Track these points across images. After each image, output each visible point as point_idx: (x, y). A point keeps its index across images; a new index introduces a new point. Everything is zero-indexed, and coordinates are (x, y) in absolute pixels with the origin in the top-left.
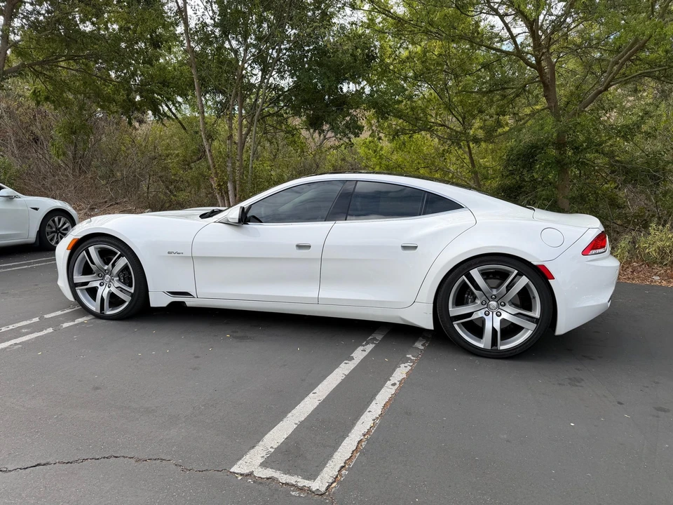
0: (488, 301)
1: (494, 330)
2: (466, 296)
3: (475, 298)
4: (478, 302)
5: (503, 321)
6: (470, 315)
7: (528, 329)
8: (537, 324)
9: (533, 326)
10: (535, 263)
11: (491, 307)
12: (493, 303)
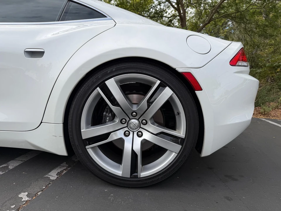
0: (128, 119)
1: (134, 153)
2: (105, 113)
3: (114, 116)
4: (117, 120)
5: (145, 143)
6: (107, 135)
7: (172, 152)
8: (182, 145)
9: (178, 147)
10: (180, 70)
11: (131, 126)
12: (134, 121)
